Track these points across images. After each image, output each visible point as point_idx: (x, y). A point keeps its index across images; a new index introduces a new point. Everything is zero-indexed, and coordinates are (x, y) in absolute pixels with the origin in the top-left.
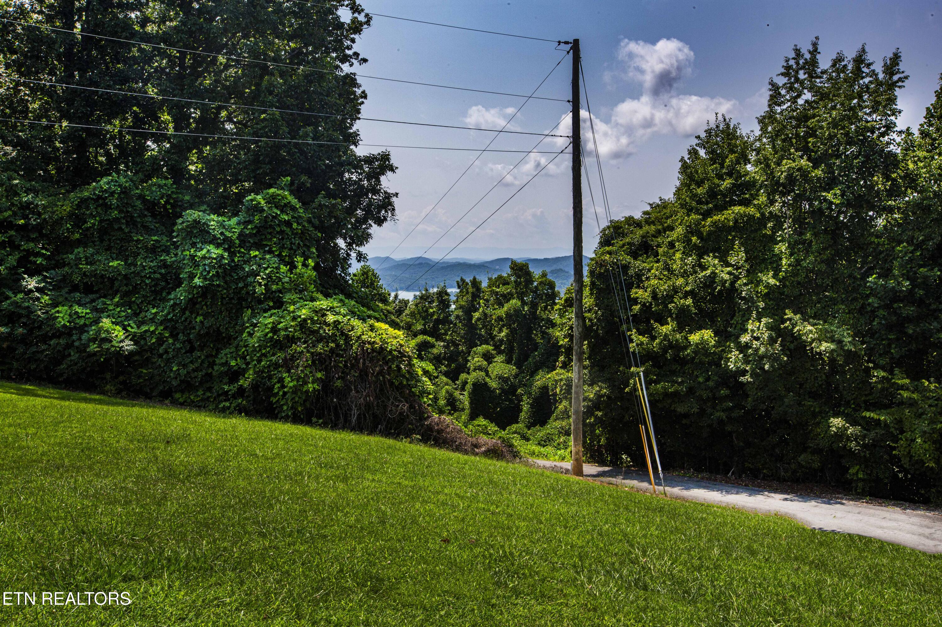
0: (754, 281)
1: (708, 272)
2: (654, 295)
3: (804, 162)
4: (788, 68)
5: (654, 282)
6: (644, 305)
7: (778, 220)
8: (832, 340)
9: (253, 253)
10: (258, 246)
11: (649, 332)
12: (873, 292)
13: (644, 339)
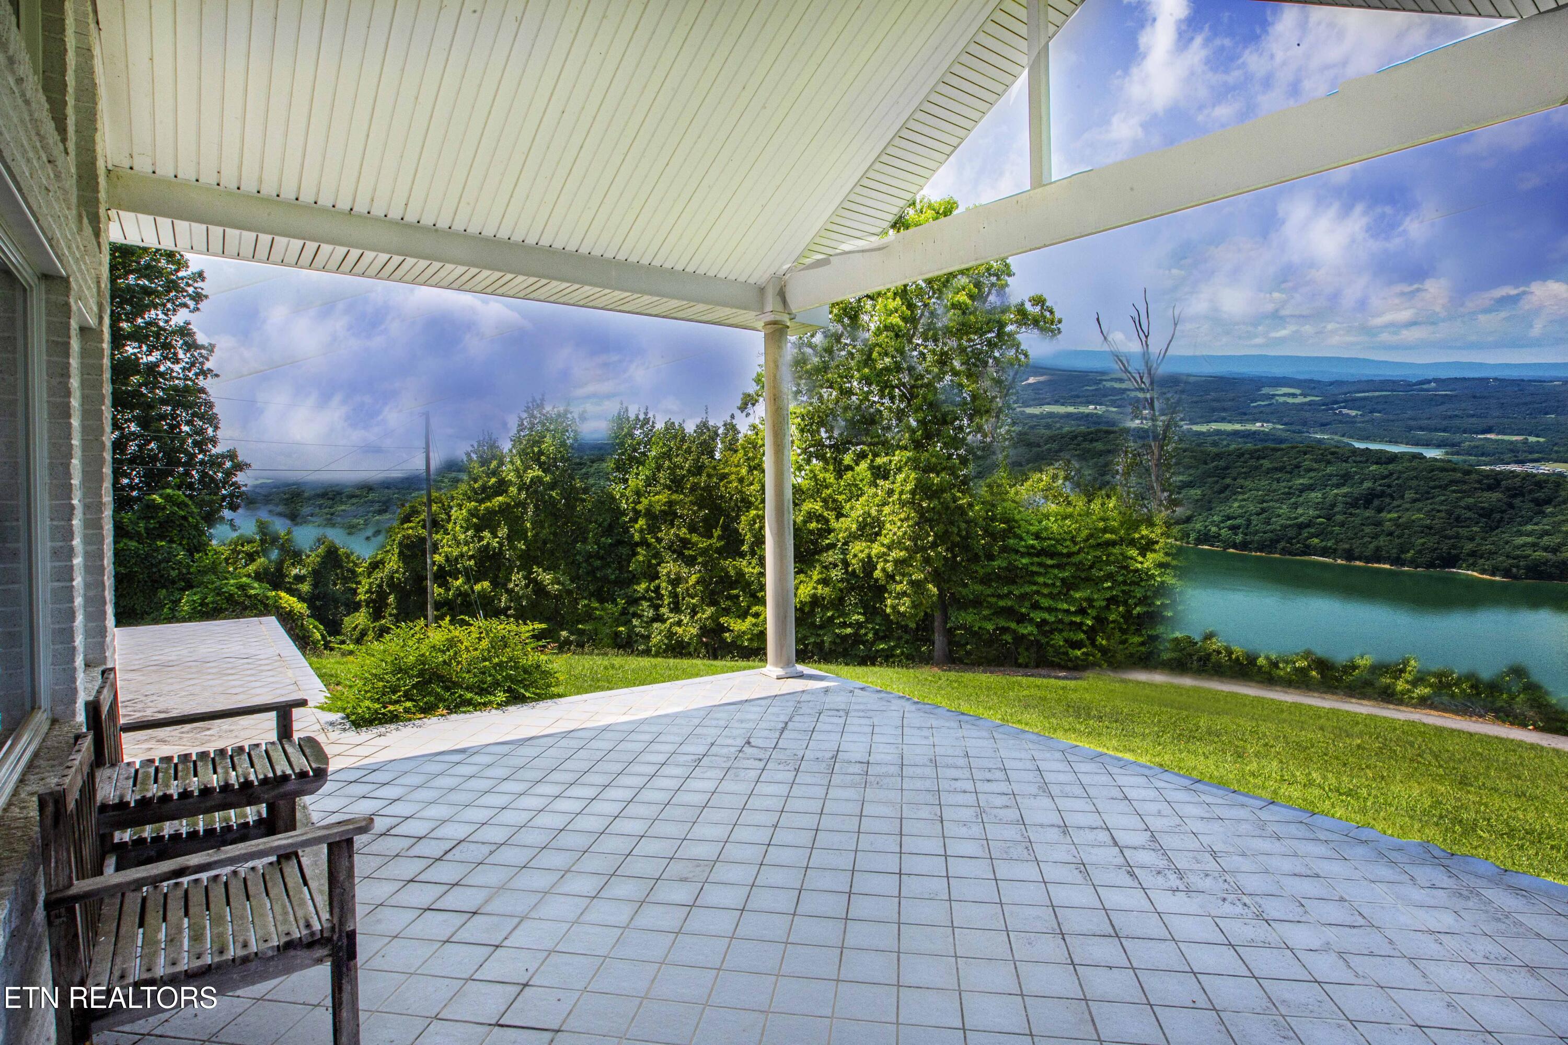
0: (513, 548)
1: (485, 542)
2: (447, 559)
3: (540, 473)
4: (528, 407)
5: (446, 549)
6: (440, 566)
7: (523, 505)
8: (559, 583)
9: (159, 543)
10: (162, 538)
11: (444, 584)
12: (579, 553)
13: (442, 591)
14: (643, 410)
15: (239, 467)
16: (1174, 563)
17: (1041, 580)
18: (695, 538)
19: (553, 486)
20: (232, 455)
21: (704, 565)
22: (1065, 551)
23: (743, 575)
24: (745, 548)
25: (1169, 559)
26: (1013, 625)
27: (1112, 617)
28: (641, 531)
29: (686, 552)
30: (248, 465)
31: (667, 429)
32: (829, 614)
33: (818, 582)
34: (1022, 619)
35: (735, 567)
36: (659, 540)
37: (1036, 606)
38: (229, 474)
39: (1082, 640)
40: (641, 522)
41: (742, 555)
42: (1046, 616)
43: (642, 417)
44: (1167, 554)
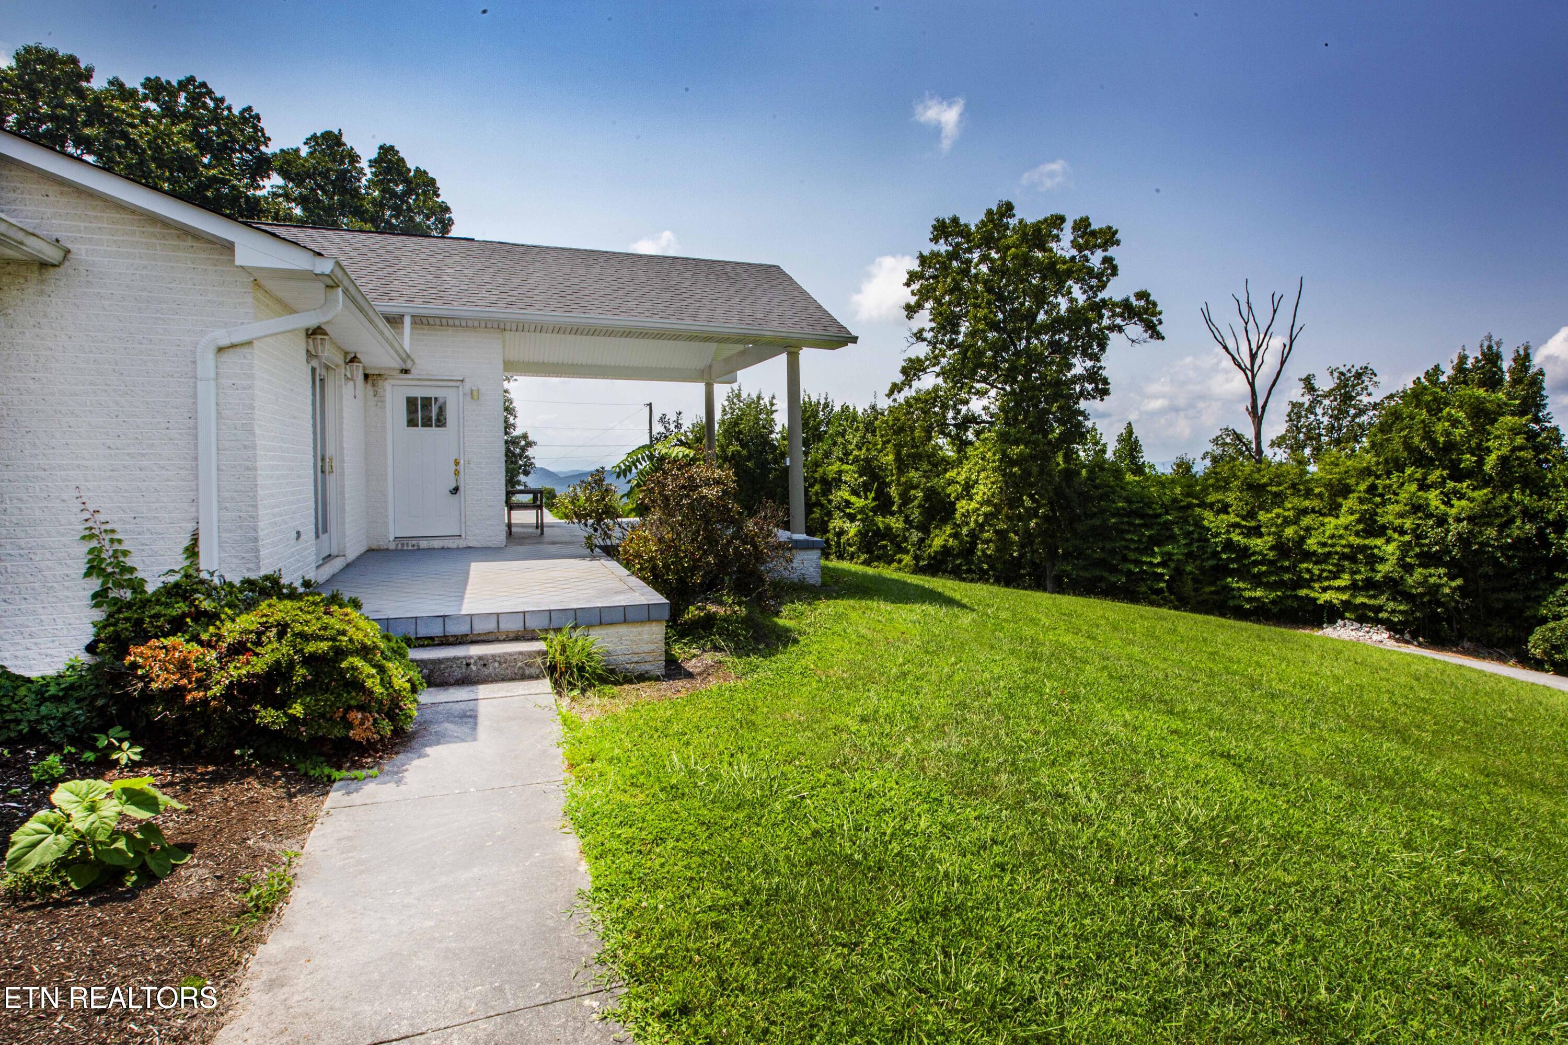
14: (823, 396)
15: (530, 444)
16: (1244, 523)
17: (1129, 536)
18: (853, 499)
19: (749, 458)
20: (525, 436)
21: (862, 520)
22: (1151, 512)
23: (891, 529)
24: (895, 508)
25: (1238, 520)
26: (1106, 574)
27: (1188, 568)
28: (817, 494)
29: (848, 511)
30: (535, 443)
31: (843, 411)
32: (958, 562)
33: (950, 536)
34: (1114, 570)
35: (883, 522)
36: (830, 501)
37: (1125, 559)
38: (523, 449)
39: (1162, 588)
40: (817, 487)
41: (893, 514)
42: (1132, 567)
43: (822, 401)
44: (1237, 515)
